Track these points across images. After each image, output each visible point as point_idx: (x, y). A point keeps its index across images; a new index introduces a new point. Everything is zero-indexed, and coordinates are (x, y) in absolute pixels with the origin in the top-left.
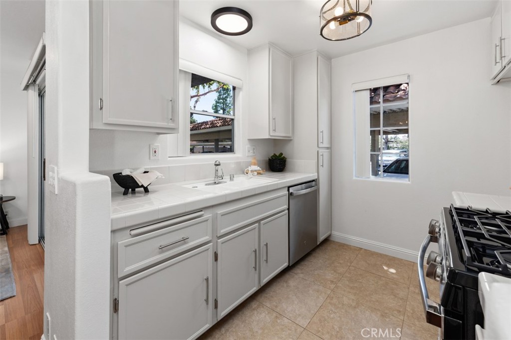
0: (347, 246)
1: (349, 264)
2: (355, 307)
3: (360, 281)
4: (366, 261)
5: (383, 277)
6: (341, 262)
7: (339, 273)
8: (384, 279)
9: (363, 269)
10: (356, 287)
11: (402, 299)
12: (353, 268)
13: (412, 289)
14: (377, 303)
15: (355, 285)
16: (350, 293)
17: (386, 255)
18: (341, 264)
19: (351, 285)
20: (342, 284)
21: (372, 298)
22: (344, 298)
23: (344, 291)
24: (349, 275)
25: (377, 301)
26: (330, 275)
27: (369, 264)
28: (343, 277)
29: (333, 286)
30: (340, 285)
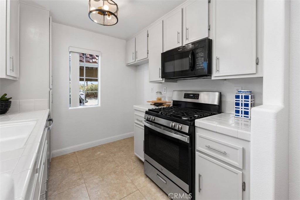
0: (65, 155)
1: (77, 164)
2: (103, 180)
3: (92, 167)
4: (84, 157)
5: (98, 158)
6: (72, 165)
7: (78, 172)
8: (99, 159)
9: (87, 161)
10: (93, 171)
11: (113, 161)
12: (82, 164)
13: (111, 155)
14: (108, 170)
15: (92, 171)
16: (94, 176)
17: (89, 148)
18: (72, 167)
19: (90, 172)
20: (86, 176)
21: (104, 170)
22: (94, 180)
23: (91, 177)
24: (84, 169)
25: (107, 169)
26: (75, 177)
27: (87, 157)
28: (82, 172)
29: (82, 181)
30: (86, 177)
